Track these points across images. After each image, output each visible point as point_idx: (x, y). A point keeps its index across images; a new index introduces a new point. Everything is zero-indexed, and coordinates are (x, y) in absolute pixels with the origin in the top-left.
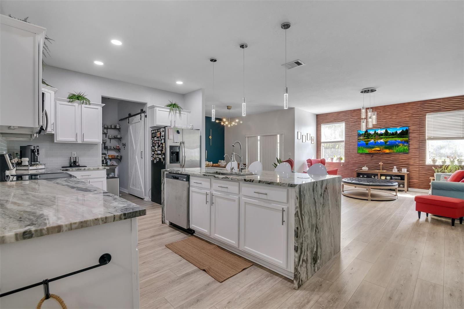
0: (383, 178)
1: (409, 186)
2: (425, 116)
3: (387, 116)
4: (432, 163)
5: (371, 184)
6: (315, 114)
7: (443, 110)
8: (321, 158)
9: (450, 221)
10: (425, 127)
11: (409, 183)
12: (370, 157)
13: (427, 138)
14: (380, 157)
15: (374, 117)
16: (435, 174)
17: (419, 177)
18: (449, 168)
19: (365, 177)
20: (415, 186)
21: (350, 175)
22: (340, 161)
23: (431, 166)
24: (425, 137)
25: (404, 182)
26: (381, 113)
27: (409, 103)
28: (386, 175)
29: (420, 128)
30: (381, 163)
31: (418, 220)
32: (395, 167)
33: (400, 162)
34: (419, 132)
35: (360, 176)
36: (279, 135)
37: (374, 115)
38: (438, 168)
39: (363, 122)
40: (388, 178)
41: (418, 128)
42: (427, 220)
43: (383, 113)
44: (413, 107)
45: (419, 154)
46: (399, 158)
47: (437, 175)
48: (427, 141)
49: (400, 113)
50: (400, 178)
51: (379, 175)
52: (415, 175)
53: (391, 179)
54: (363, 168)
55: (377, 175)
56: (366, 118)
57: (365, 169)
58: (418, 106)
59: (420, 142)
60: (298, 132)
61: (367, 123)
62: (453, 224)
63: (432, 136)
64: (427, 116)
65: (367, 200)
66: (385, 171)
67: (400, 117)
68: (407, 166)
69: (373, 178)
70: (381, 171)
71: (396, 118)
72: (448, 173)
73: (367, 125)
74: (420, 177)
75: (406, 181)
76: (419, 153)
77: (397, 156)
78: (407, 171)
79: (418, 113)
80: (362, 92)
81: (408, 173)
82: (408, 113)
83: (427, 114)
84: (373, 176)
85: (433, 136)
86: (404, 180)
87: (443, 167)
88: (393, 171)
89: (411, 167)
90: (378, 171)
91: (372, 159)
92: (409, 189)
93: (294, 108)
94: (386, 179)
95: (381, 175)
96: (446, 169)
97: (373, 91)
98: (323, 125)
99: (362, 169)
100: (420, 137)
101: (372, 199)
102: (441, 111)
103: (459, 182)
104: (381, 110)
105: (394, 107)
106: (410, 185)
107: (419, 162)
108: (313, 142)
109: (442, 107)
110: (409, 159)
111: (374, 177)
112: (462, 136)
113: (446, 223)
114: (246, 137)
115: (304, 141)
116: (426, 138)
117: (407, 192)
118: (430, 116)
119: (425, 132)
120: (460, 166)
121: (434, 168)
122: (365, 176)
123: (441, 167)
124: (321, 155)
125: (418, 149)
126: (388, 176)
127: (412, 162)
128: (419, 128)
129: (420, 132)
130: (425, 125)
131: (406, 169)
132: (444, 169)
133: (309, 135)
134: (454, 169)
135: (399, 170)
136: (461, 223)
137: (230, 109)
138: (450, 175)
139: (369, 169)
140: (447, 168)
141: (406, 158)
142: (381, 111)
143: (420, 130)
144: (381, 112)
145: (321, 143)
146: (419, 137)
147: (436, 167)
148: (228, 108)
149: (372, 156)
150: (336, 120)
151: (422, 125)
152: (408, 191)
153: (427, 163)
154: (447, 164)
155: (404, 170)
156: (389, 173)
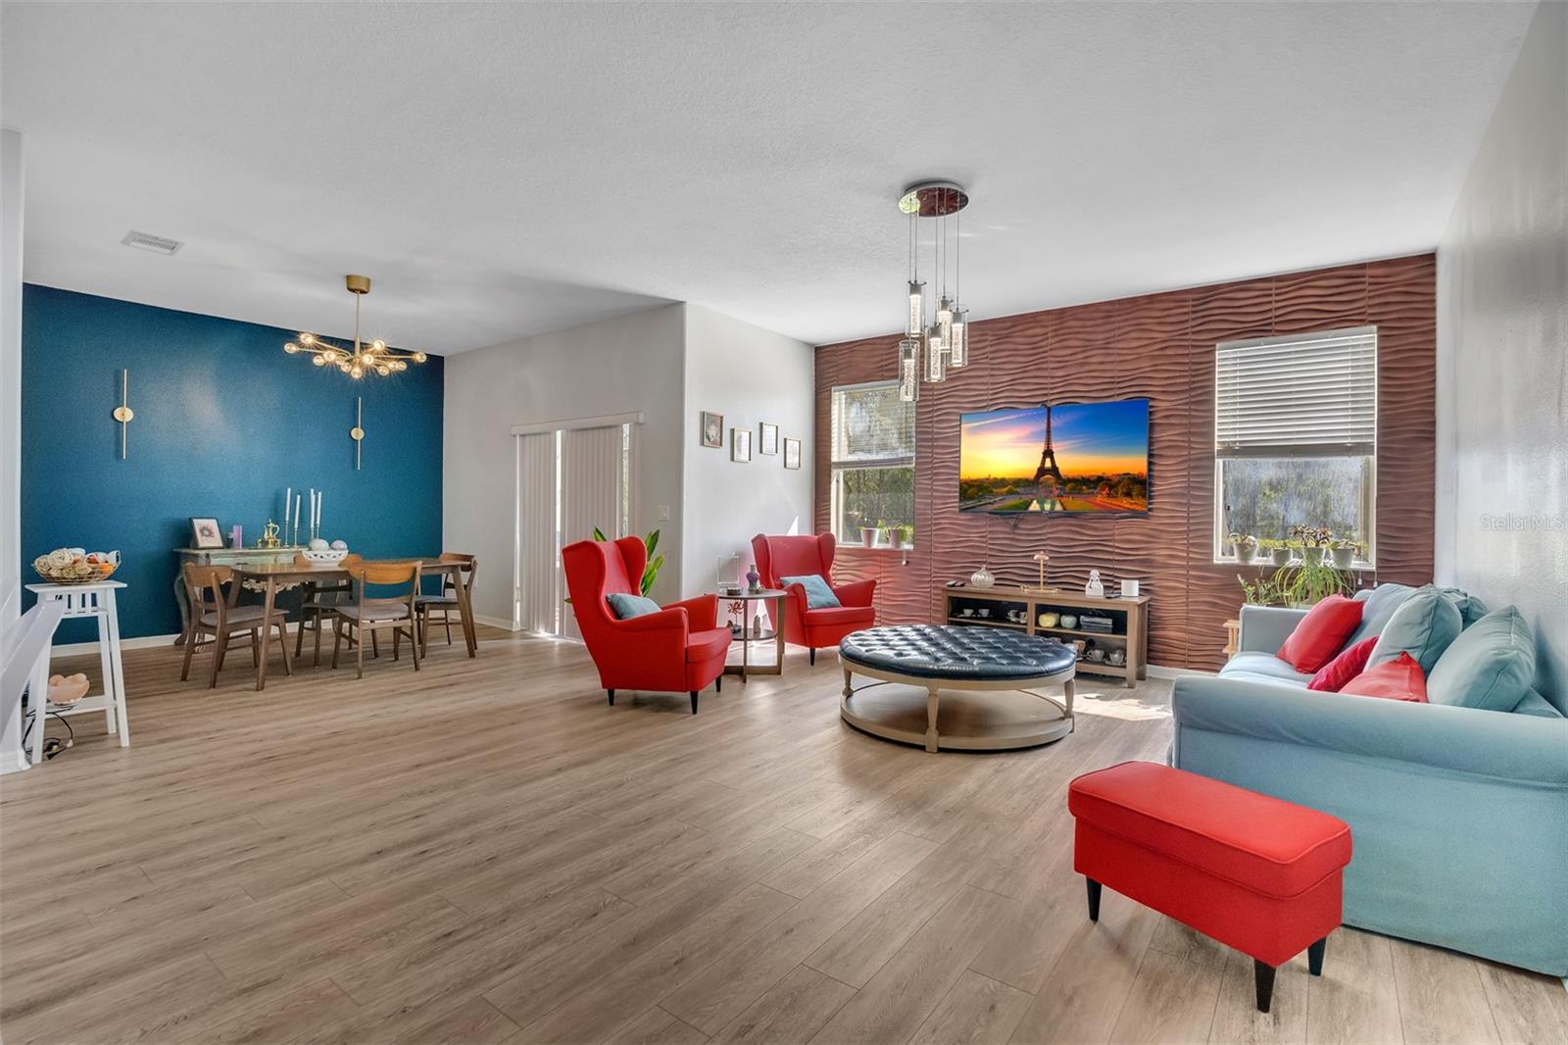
0: (1048, 621)
1: (1149, 658)
2: (1213, 352)
3: (1071, 355)
4: (1235, 559)
6: (809, 345)
7: (1277, 328)
8: (825, 532)
10: (1211, 402)
11: (1149, 643)
12: (1008, 530)
13: (1217, 447)
14: (1045, 531)
16: (1245, 607)
17: (1188, 619)
18: (1300, 582)
19: (982, 619)
20: (1174, 657)
21: (934, 605)
22: (897, 542)
23: (1229, 570)
24: (1211, 443)
25: (1125, 640)
26: (1050, 341)
27: (1152, 299)
28: (1059, 611)
29: (1193, 407)
30: (1040, 557)
32: (1095, 573)
33: (1116, 550)
34: (1185, 421)
35: (963, 613)
36: (628, 425)
38: (1256, 580)
40: (1068, 621)
41: (1187, 404)
43: (1057, 339)
44: (1165, 313)
45: (1189, 518)
46: (1113, 535)
48: (1217, 460)
49: (1119, 341)
50: (1109, 622)
51: (1032, 610)
52: (1173, 608)
53: (1079, 625)
54: (974, 577)
55: (1026, 607)
57: (982, 580)
58: (1185, 310)
59: (1192, 464)
63: (1238, 439)
64: (1217, 353)
65: (922, 748)
66: (1054, 591)
67: (1119, 359)
68: (1143, 568)
69: (1014, 619)
70: (1042, 590)
71: (1102, 363)
74: (1193, 619)
75: (1132, 638)
76: (1188, 512)
77: (1106, 526)
78: (1143, 591)
79: (1187, 340)
81: (1145, 599)
82: (1147, 342)
83: (1218, 345)
84: (1011, 614)
85: (1240, 442)
86: (1125, 634)
87: (1278, 577)
88: (1089, 592)
89: (1157, 574)
90: (1029, 590)
91: (1012, 539)
92: (1151, 670)
93: (682, 302)
94: (1058, 625)
95: (1042, 609)
96: (1290, 585)
98: (839, 391)
99: (970, 581)
100: (1192, 445)
101: (942, 746)
102: (1271, 331)
104: (1046, 326)
105: (1095, 315)
106: (1153, 654)
107: (1188, 552)
108: (792, 463)
109: (1276, 317)
110: (1152, 538)
111: (1017, 616)
112: (1349, 440)
114: (515, 436)
115: (741, 455)
116: (1213, 448)
117: (1138, 684)
118: (1230, 353)
119: (1210, 424)
120: (1342, 572)
121: (1242, 581)
122: (985, 612)
123: (1268, 573)
124: (829, 519)
125: (1183, 495)
126: (1067, 614)
127: (1160, 553)
128: (1187, 407)
129: (1193, 421)
130: (1212, 393)
131: (1137, 582)
132: (1281, 585)
134: (1319, 589)
135: (1111, 586)
137: (363, 292)
139: (996, 579)
140: (1292, 578)
141: (1140, 534)
142: (1047, 333)
143: (1193, 413)
144: (1050, 335)
145: (830, 466)
146: (1186, 445)
147: (1250, 573)
148: (356, 286)
149: (1015, 527)
150: (886, 371)
151: (1199, 391)
152: (1141, 677)
153: (1219, 558)
154: (1293, 561)
155: (1130, 589)
156: (1071, 599)
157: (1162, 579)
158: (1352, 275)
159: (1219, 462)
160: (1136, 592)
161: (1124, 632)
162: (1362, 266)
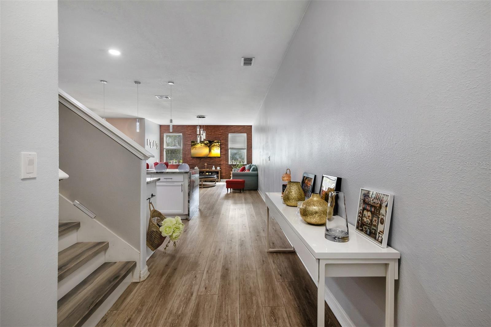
0: (207, 174)
1: (221, 178)
2: (228, 135)
4: (231, 163)
5: (203, 177)
6: (159, 125)
8: (164, 161)
9: (239, 191)
10: (228, 142)
11: (221, 176)
13: (229, 148)
14: (205, 160)
15: (204, 134)
16: (233, 170)
20: (224, 178)
22: (179, 163)
23: (231, 165)
24: (228, 147)
27: (220, 126)
28: (209, 172)
30: (206, 164)
31: (227, 193)
32: (214, 166)
33: (216, 163)
34: (225, 144)
37: (204, 133)
39: (198, 137)
40: (210, 174)
41: (225, 142)
42: (231, 192)
43: (207, 130)
44: (222, 128)
45: (225, 158)
47: (234, 170)
49: (216, 131)
50: (216, 173)
51: (205, 172)
52: (224, 171)
53: (212, 174)
54: (195, 168)
55: (204, 172)
56: (200, 134)
58: (225, 128)
59: (226, 150)
60: (147, 139)
61: (200, 138)
62: (240, 192)
63: (232, 147)
64: (229, 135)
66: (208, 169)
67: (216, 134)
68: (220, 165)
70: (206, 169)
71: (213, 135)
72: (238, 169)
73: (200, 139)
74: (226, 172)
75: (219, 175)
77: (215, 159)
78: (220, 169)
79: (225, 132)
80: (197, 117)
82: (220, 132)
83: (229, 134)
88: (213, 169)
89: (222, 166)
90: (204, 169)
92: (221, 180)
93: (144, 119)
95: (207, 172)
96: (238, 166)
97: (203, 117)
98: (165, 134)
101: (204, 187)
103: (243, 171)
104: (205, 128)
105: (213, 127)
107: (225, 163)
108: (157, 148)
109: (236, 131)
110: (221, 161)
111: (202, 174)
112: (244, 148)
113: (238, 192)
115: (152, 147)
117: (221, 182)
119: (228, 145)
123: (235, 165)
124: (163, 159)
125: (225, 155)
126: (210, 173)
127: (222, 163)
130: (228, 140)
133: (155, 142)
135: (216, 168)
136: (243, 191)
138: (239, 170)
139: (199, 168)
146: (225, 148)
147: (233, 165)
149: (201, 160)
150: (176, 131)
151: (226, 140)
153: (229, 163)
154: (238, 163)
155: (218, 168)
156: (211, 170)
157: (222, 167)
158: (244, 126)
159: (229, 150)
160: (219, 169)
161: (218, 174)
162: (245, 126)
